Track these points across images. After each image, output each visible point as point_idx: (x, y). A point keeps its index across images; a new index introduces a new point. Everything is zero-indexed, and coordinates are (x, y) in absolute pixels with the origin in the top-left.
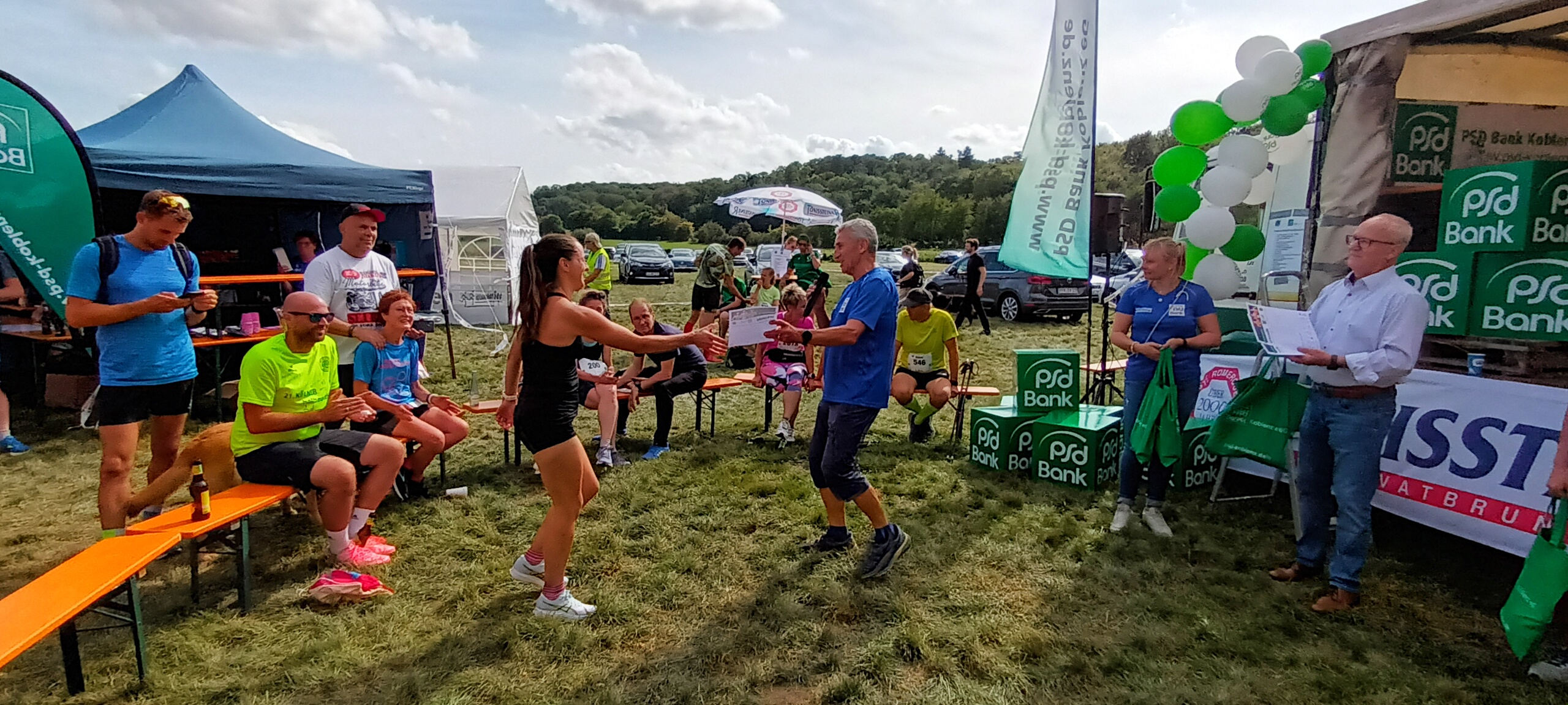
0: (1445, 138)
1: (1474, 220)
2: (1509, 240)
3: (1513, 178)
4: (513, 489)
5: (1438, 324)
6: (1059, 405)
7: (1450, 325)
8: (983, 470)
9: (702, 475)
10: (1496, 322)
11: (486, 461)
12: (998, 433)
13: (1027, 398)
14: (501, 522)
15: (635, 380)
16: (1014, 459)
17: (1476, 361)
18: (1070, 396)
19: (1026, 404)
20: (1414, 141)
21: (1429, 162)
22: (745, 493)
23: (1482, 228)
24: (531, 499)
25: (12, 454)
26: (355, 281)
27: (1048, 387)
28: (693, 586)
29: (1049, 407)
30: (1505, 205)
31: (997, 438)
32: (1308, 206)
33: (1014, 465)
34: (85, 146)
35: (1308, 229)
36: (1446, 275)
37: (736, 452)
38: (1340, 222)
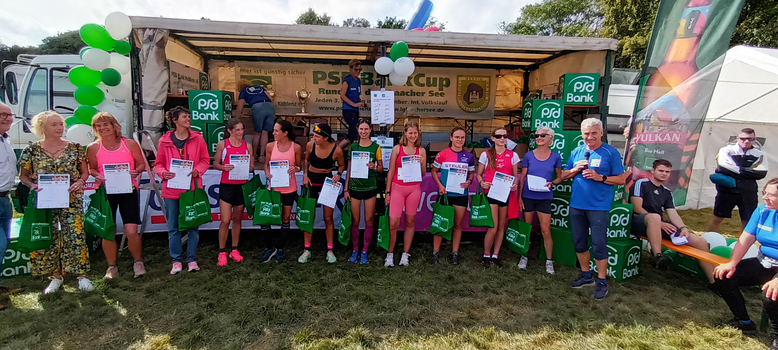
1: (202, 110)
2: (218, 119)
3: (216, 96)
23: (207, 114)
30: (214, 106)
38: (155, 108)
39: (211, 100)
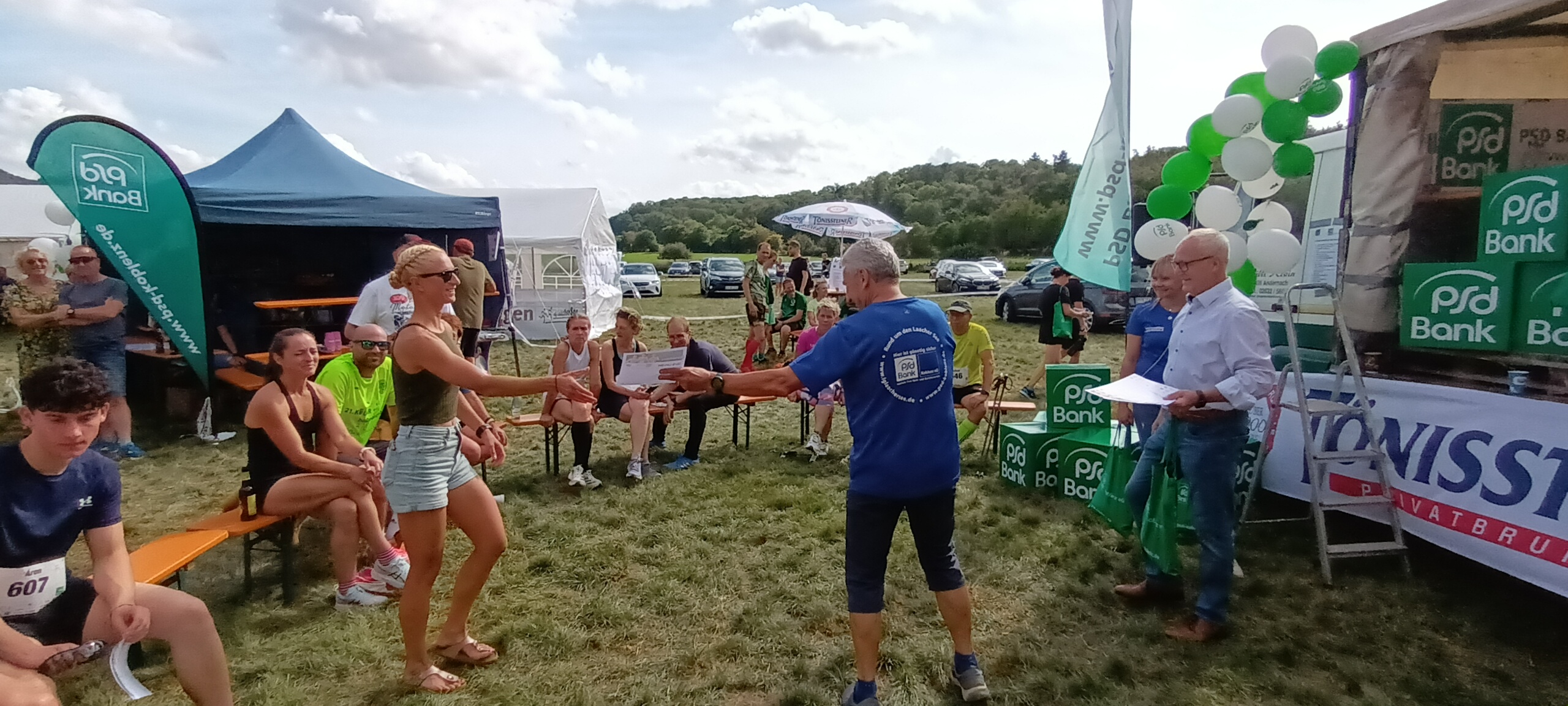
0: (1500, 137)
1: (1512, 227)
2: (1550, 249)
3: (1553, 182)
4: (545, 497)
5: (1478, 340)
6: (1090, 421)
7: (1491, 340)
8: (1009, 486)
9: (725, 487)
10: (1541, 338)
11: (528, 471)
12: (1024, 450)
13: (1056, 415)
14: (528, 528)
15: (670, 395)
16: (1041, 476)
17: (1517, 379)
18: (1101, 412)
19: (1055, 420)
20: (1462, 143)
21: (1482, 165)
22: (764, 505)
23: (1522, 236)
24: (559, 508)
25: (132, 459)
26: (402, 305)
27: (1078, 402)
28: (691, 594)
29: (1079, 423)
30: (1545, 211)
31: (1023, 455)
32: (1342, 216)
33: (1041, 482)
34: (190, 186)
35: (1342, 240)
36: (1486, 287)
37: (766, 465)
38: (1371, 231)
39: (1539, 195)
